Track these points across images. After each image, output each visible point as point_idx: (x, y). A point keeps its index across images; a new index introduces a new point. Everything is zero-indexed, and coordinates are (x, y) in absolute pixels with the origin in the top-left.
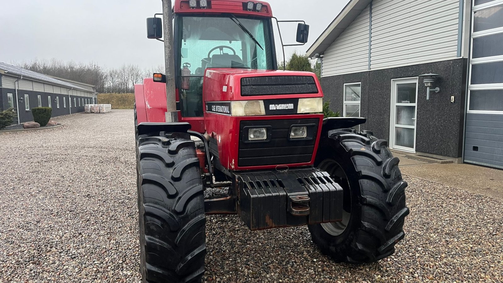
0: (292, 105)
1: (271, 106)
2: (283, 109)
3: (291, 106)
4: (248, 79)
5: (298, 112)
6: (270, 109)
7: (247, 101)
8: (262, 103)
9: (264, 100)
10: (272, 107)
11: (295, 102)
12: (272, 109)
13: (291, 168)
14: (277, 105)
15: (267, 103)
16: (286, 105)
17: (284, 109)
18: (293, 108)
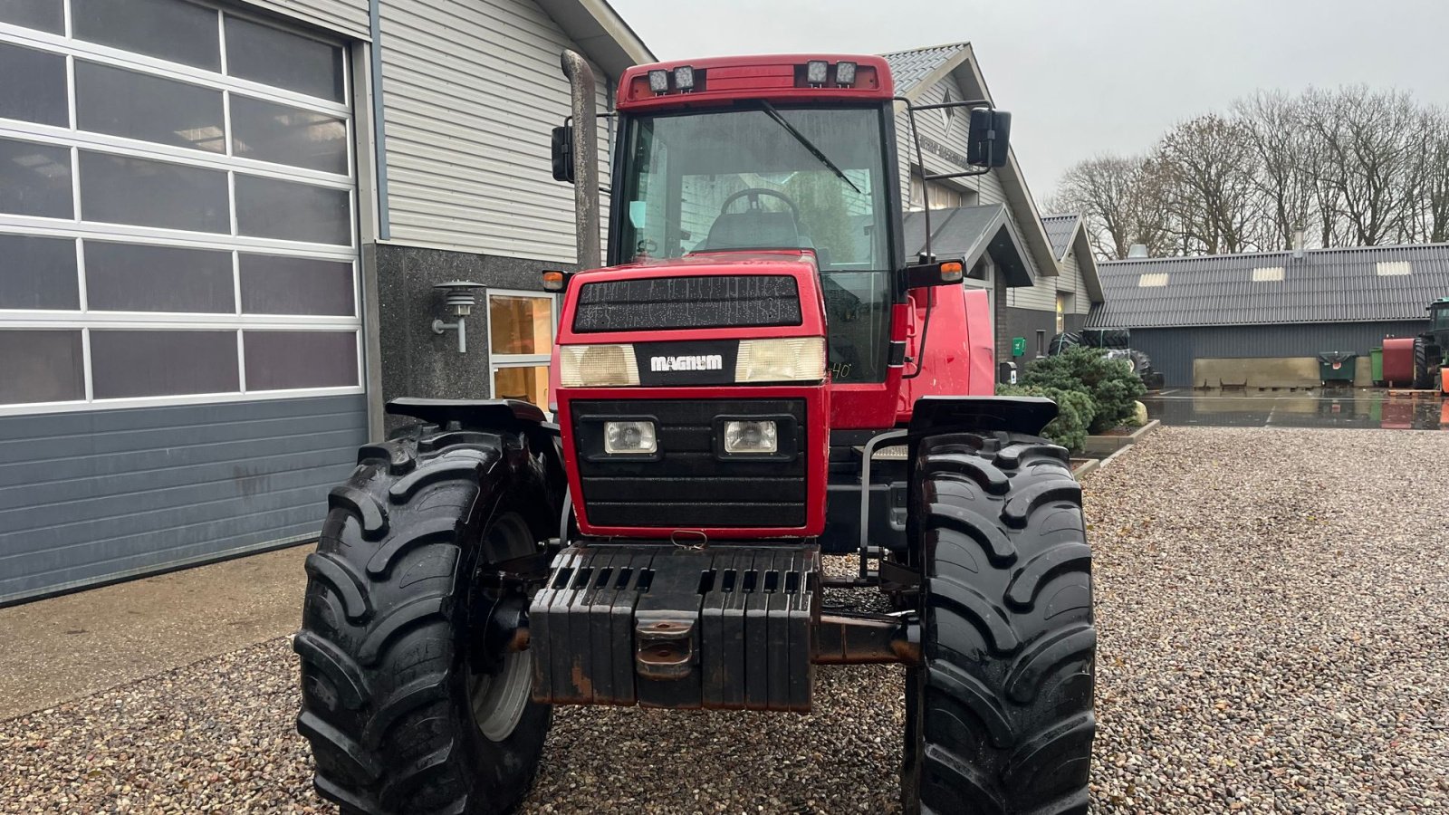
0: (718, 358)
1: (654, 360)
2: (689, 369)
3: (714, 362)
4: (599, 286)
5: (738, 380)
6: (653, 369)
7: (587, 347)
8: (629, 351)
9: (637, 345)
10: (659, 364)
11: (728, 350)
12: (659, 369)
13: (715, 539)
14: (673, 359)
15: (644, 352)
16: (698, 357)
17: (694, 368)
18: (720, 367)
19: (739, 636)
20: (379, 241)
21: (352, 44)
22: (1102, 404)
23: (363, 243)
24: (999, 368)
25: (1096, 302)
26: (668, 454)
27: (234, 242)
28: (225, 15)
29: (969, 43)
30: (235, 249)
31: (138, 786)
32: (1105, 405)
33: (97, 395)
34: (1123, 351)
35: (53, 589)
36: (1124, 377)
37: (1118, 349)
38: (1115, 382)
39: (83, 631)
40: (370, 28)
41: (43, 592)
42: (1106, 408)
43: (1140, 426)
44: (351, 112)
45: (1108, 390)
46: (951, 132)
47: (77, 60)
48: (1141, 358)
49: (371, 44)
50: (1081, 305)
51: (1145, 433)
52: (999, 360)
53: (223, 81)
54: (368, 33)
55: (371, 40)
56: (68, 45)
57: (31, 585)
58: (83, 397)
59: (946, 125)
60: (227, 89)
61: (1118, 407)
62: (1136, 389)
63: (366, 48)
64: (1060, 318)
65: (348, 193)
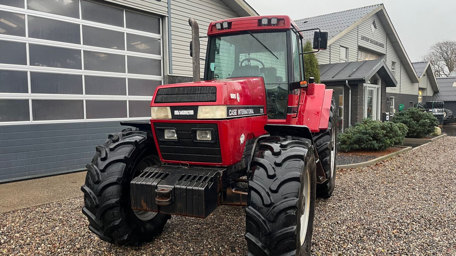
0: (193, 111)
1: (175, 111)
2: (185, 114)
3: (191, 112)
4: (163, 89)
5: (198, 118)
6: (175, 114)
7: (158, 107)
8: (169, 108)
9: (171, 107)
10: (176, 113)
11: (195, 109)
12: (177, 114)
14: (180, 111)
15: (173, 109)
16: (187, 111)
17: (186, 114)
18: (193, 114)
19: (185, 194)
20: (169, 75)
21: (163, 17)
22: (421, 128)
23: (165, 75)
24: (382, 115)
25: (436, 92)
26: (181, 140)
27: (127, 75)
28: (125, 11)
29: (383, 4)
30: (127, 77)
31: (63, 224)
32: (422, 128)
33: (87, 118)
34: (441, 109)
35: (74, 170)
36: (430, 118)
37: (439, 108)
38: (426, 120)
39: (76, 182)
40: (168, 12)
41: (71, 171)
42: (422, 129)
43: (438, 136)
44: (162, 37)
45: (423, 123)
46: (375, 34)
47: (83, 26)
48: (449, 112)
49: (168, 17)
50: (429, 93)
51: (438, 138)
52: (382, 112)
53: (125, 30)
54: (167, 14)
55: (168, 16)
56: (81, 22)
57: (68, 169)
58: (83, 118)
59: (373, 32)
60: (125, 32)
61: (427, 129)
62: (435, 123)
63: (167, 18)
64: (421, 97)
65: (161, 61)
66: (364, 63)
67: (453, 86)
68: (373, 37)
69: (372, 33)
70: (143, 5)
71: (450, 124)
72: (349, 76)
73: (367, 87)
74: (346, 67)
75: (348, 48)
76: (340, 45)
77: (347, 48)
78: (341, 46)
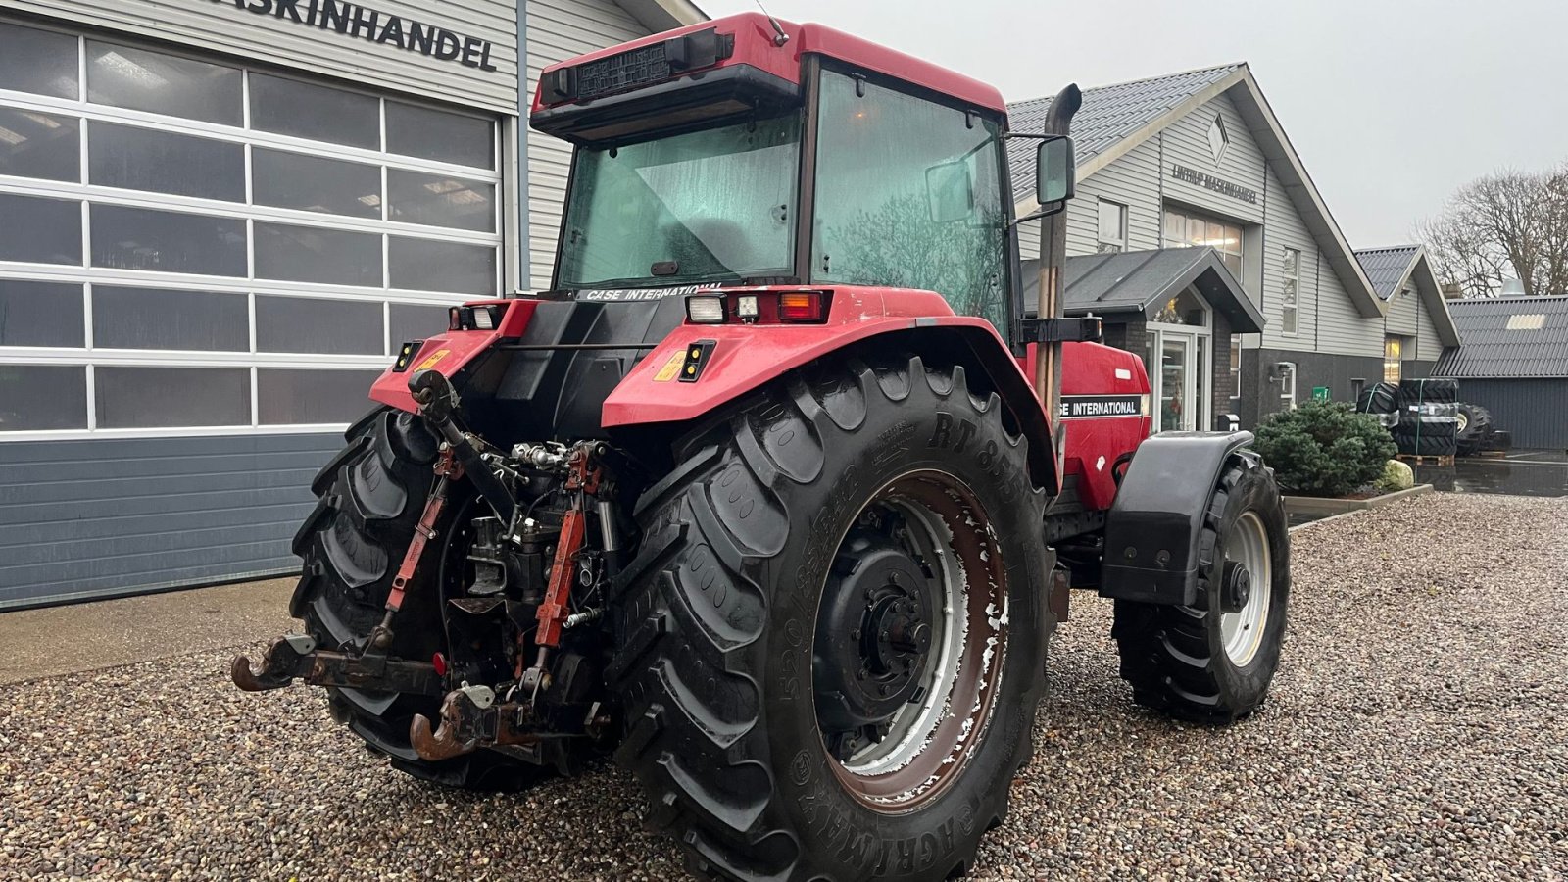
20: (519, 292)
21: (503, 119)
22: (1336, 464)
23: (506, 293)
24: (1216, 421)
25: (1449, 347)
27: (386, 294)
28: (386, 101)
29: (1246, 63)
30: (387, 300)
32: (1339, 465)
33: (261, 422)
35: (217, 579)
37: (1442, 402)
40: (518, 103)
41: (209, 581)
42: (1341, 468)
43: (1402, 489)
44: (500, 176)
45: (1344, 449)
46: (1223, 160)
47: (253, 148)
49: (518, 117)
50: (1427, 349)
51: (1396, 498)
52: (1216, 412)
53: (383, 158)
54: (516, 107)
55: (518, 114)
56: (247, 135)
57: (198, 575)
58: (249, 423)
60: (384, 165)
61: (1356, 468)
63: (514, 121)
64: (1396, 365)
65: (495, 249)
66: (1153, 257)
67: (1509, 327)
68: (1214, 169)
69: (1210, 155)
70: (439, 85)
71: (1483, 453)
72: (1099, 299)
73: (1162, 333)
74: (1096, 268)
75: (1127, 206)
76: (1098, 197)
77: (1123, 206)
78: (1101, 199)
